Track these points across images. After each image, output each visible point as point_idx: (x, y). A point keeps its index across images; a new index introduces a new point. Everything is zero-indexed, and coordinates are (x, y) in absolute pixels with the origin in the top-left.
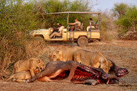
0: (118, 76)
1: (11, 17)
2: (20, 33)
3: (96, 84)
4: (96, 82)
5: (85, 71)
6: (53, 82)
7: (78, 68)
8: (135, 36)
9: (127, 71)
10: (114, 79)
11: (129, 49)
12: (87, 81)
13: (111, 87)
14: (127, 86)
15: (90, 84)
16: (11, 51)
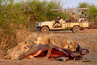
0: (82, 55)
1: (6, 13)
2: (13, 24)
3: (66, 60)
4: (66, 59)
5: (59, 51)
6: (35, 59)
7: (53, 49)
8: (93, 26)
9: (88, 51)
10: (79, 57)
11: (90, 35)
12: (60, 58)
13: (77, 62)
14: (88, 62)
15: (62, 60)
16: (6, 37)
